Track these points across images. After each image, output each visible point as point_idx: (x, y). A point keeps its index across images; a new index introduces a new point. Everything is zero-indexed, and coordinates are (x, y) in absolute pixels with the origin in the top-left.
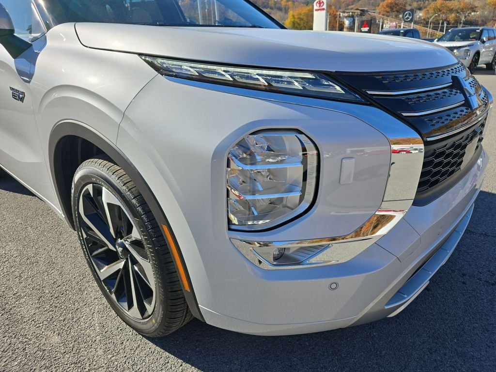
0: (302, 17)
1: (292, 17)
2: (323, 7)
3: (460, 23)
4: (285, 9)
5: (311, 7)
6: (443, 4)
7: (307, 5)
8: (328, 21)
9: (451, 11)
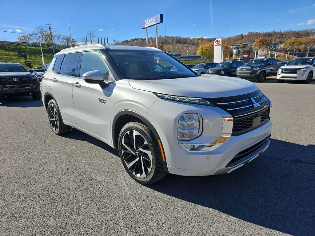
0: (207, 49)
1: (201, 49)
2: (220, 44)
3: (308, 51)
4: (197, 44)
5: (212, 43)
6: (296, 40)
7: (210, 42)
8: (223, 51)
9: (301, 44)
